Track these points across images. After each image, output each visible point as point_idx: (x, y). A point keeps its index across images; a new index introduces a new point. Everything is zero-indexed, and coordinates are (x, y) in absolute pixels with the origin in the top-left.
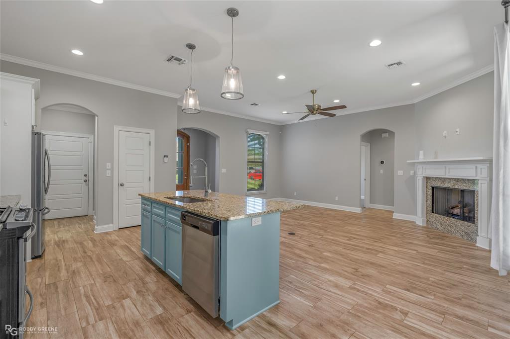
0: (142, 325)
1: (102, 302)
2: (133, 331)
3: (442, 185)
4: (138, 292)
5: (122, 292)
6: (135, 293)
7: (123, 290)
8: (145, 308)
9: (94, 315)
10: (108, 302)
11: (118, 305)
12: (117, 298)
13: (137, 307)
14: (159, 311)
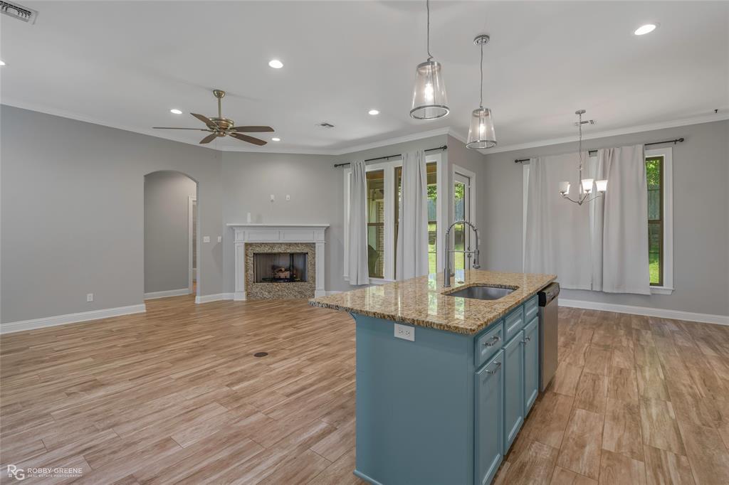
0: (611, 414)
1: (648, 473)
2: (624, 417)
3: (270, 251)
4: (583, 446)
5: (604, 465)
6: (587, 449)
7: (600, 467)
8: (593, 424)
9: (667, 462)
10: (638, 466)
11: (625, 451)
12: (620, 461)
13: (601, 430)
14: (580, 413)
